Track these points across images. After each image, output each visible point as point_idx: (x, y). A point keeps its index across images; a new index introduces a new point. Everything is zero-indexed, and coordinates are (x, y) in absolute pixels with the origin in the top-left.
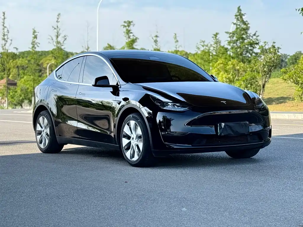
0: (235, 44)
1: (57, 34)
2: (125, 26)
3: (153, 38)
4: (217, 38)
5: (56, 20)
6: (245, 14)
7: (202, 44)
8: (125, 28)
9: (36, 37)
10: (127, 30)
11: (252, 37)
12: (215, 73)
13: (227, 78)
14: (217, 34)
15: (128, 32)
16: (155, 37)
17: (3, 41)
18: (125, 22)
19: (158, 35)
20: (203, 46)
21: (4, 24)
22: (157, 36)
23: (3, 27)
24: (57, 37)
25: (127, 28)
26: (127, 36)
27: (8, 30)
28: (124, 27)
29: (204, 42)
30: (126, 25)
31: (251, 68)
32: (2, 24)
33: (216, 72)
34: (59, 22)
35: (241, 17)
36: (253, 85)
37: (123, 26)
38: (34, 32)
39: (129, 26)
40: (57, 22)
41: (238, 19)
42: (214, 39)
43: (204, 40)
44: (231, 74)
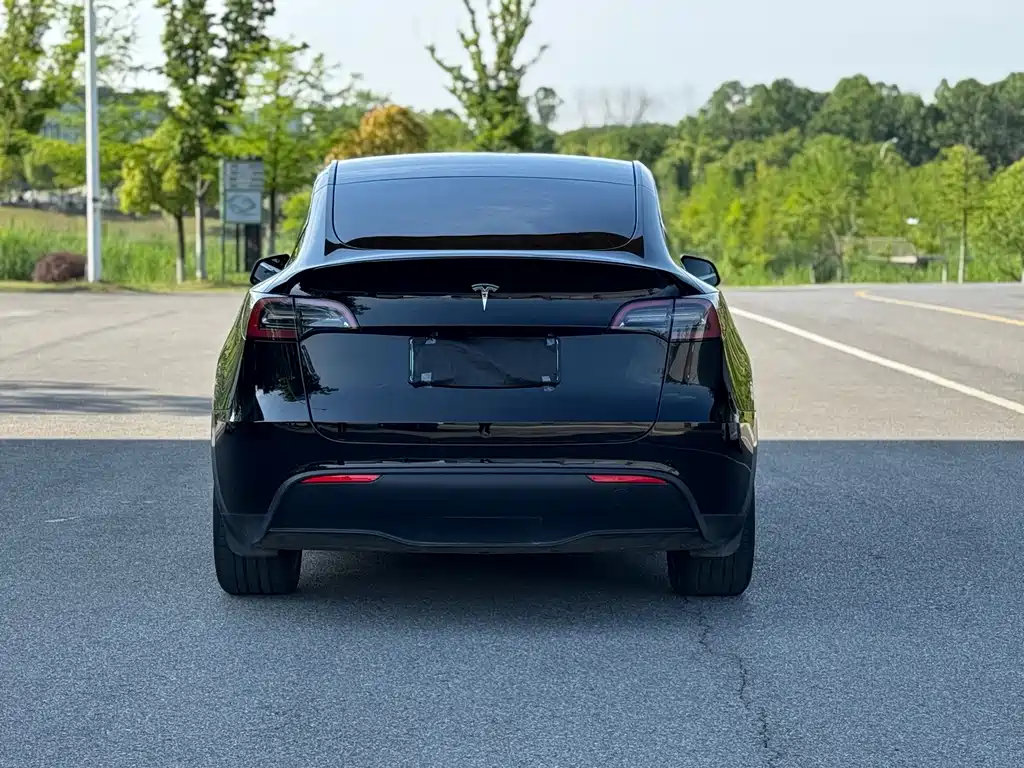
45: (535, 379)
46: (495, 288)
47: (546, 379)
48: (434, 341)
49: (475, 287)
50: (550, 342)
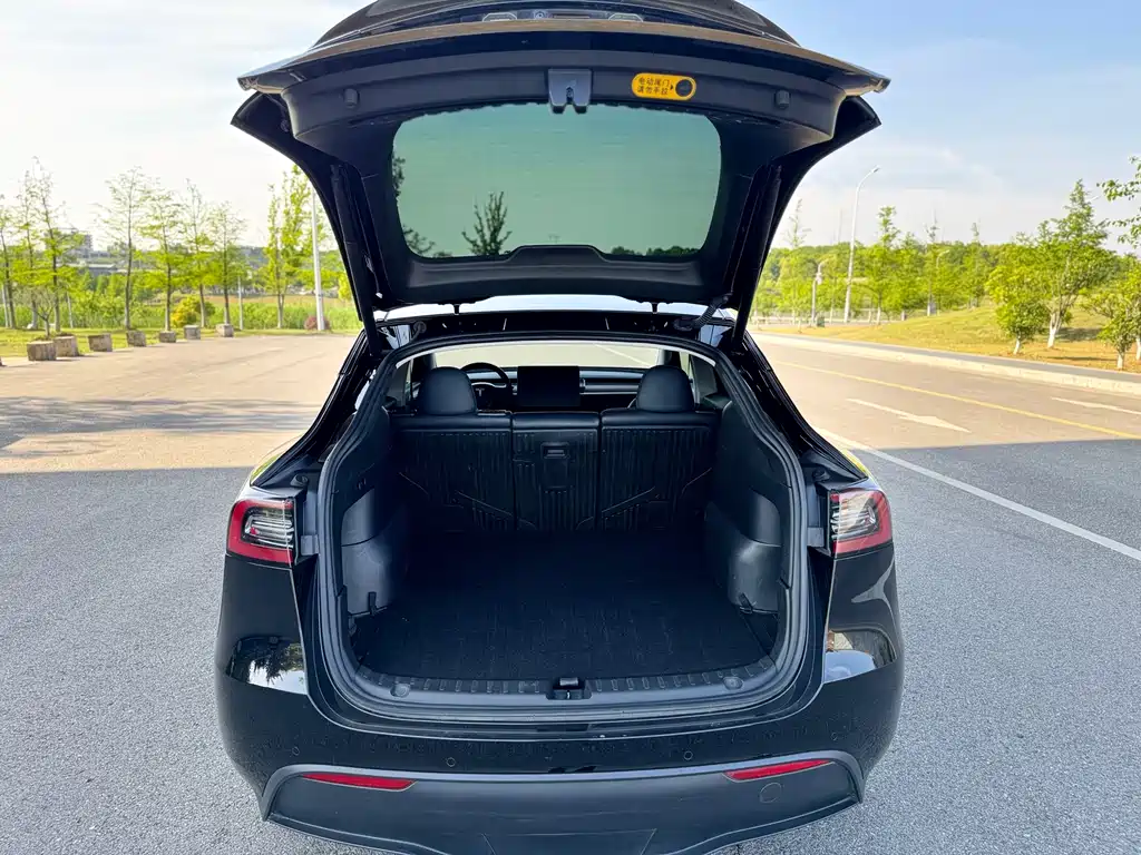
0: (1066, 239)
2: (883, 215)
4: (1046, 228)
6: (1087, 192)
7: (1020, 238)
10: (884, 219)
11: (1097, 227)
15: (886, 223)
18: (882, 209)
19: (937, 227)
20: (1021, 241)
22: (934, 228)
25: (885, 217)
26: (883, 228)
28: (880, 216)
29: (1023, 235)
30: (884, 212)
35: (1082, 199)
36: (1033, 313)
37: (878, 214)
39: (888, 214)
41: (1074, 200)
42: (1041, 231)
43: (1022, 232)
44: (1015, 290)
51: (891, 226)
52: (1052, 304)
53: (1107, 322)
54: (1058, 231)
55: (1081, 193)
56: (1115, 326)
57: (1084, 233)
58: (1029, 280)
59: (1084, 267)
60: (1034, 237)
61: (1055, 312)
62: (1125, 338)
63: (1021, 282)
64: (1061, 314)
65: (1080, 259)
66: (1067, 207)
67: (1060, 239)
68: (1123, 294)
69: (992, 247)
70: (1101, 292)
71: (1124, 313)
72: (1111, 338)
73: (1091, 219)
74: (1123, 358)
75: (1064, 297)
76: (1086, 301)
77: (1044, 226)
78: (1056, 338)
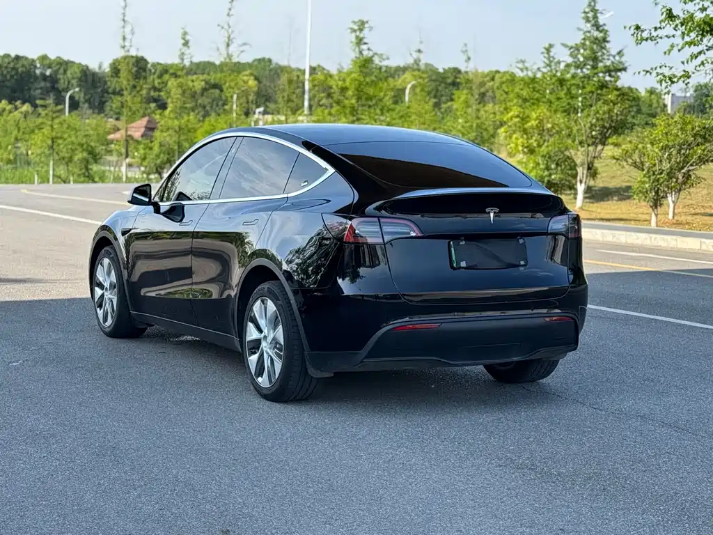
0: (579, 71)
1: (227, 40)
2: (355, 31)
3: (411, 54)
4: (552, 54)
5: (227, 12)
6: (604, 10)
7: (520, 65)
8: (354, 34)
9: (186, 44)
10: (357, 37)
11: (614, 57)
12: (504, 134)
13: (526, 145)
14: (551, 46)
15: (360, 41)
16: (416, 51)
17: (122, 50)
18: (354, 22)
19: (422, 49)
20: (521, 69)
21: (124, 16)
22: (420, 51)
23: (123, 23)
24: (228, 45)
25: (358, 33)
26: (357, 50)
27: (132, 30)
28: (351, 33)
29: (523, 62)
30: (356, 27)
31: (570, 130)
32: (121, 17)
33: (506, 132)
34: (232, 15)
35: (595, 17)
36: (561, 166)
37: (349, 31)
38: (185, 33)
39: (361, 30)
40: (228, 15)
41: (587, 20)
42: (545, 57)
43: (523, 59)
44: (534, 138)
45: (517, 263)
46: (497, 210)
47: (522, 263)
48: (463, 243)
49: (487, 210)
50: (521, 241)
51: (364, 47)
52: (579, 156)
53: (639, 175)
54: (570, 60)
55: (595, 11)
56: (647, 180)
57: (601, 65)
58: (549, 126)
59: (610, 111)
60: (536, 64)
61: (582, 165)
62: (657, 193)
63: (541, 129)
64: (589, 168)
65: (605, 102)
66: (579, 29)
67: (573, 71)
68: (652, 144)
69: (476, 74)
70: (630, 142)
71: (655, 165)
72: (643, 193)
73: (608, 45)
74: (656, 215)
75: (591, 148)
76: (617, 152)
77: (548, 50)
78: (585, 198)
